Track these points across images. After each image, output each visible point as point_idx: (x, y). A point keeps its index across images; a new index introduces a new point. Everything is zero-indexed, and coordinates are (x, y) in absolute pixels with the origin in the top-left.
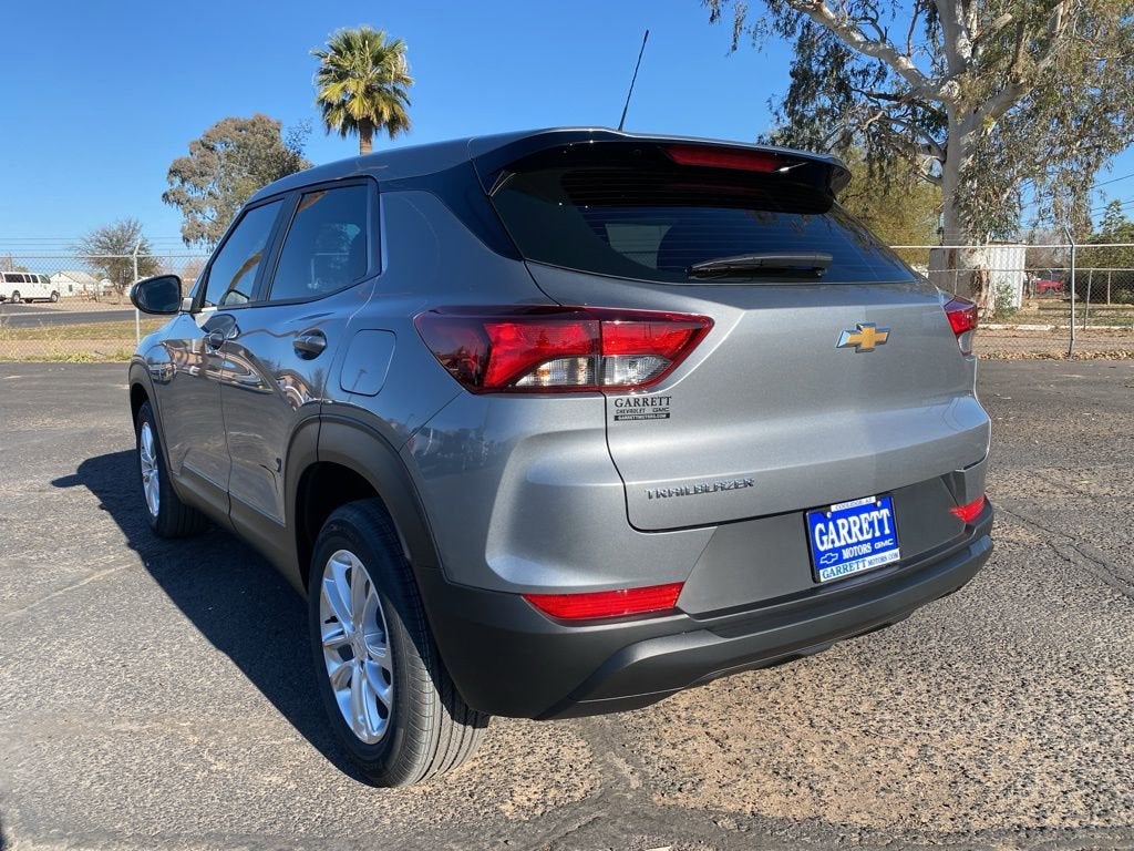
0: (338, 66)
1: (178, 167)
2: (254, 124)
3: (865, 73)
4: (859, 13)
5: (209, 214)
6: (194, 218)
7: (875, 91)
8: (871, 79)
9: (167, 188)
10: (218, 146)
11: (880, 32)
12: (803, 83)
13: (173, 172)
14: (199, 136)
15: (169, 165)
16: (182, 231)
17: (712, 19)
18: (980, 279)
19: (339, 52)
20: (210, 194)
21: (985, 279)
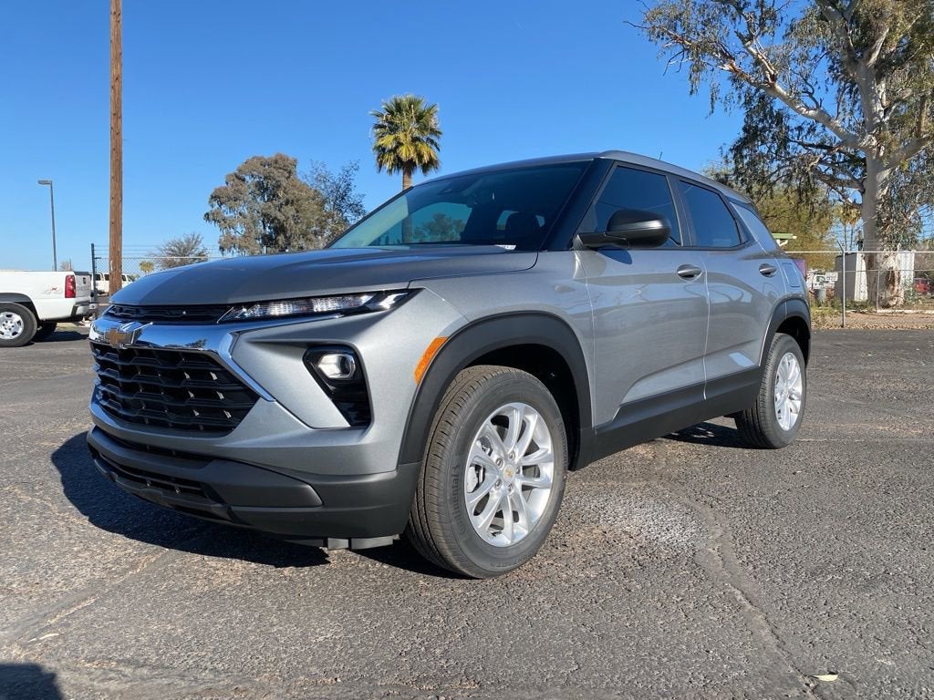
0: (392, 123)
1: (218, 193)
2: (276, 162)
3: (800, 128)
4: (800, 89)
5: (239, 230)
6: (228, 233)
7: (805, 141)
8: (804, 133)
9: (209, 209)
10: (247, 178)
11: (817, 103)
12: (752, 135)
13: (214, 197)
14: (234, 170)
15: (211, 191)
16: (219, 243)
17: (691, 93)
18: (893, 276)
19: (391, 113)
20: (240, 214)
21: (896, 276)
